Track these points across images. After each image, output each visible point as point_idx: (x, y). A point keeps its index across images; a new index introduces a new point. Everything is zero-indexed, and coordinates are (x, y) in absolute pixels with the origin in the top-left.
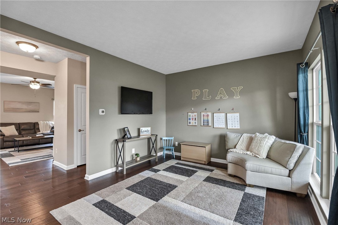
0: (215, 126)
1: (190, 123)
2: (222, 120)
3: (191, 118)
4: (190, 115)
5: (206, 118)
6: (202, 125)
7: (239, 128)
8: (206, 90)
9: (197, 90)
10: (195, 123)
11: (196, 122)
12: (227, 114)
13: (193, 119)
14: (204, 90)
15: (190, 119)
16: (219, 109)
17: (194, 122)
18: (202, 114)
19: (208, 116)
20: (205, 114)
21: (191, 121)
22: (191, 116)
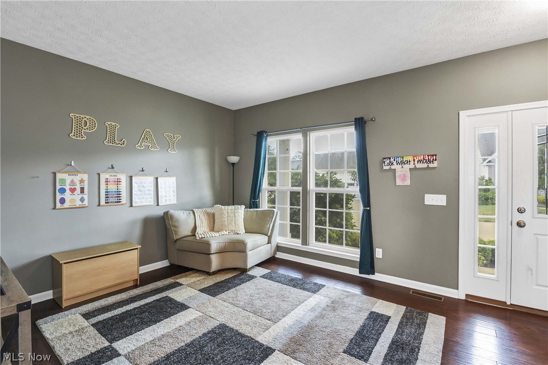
0: (136, 203)
1: (63, 201)
2: (149, 190)
3: (67, 188)
4: (63, 181)
5: (112, 187)
6: (103, 202)
7: (175, 202)
8: (113, 124)
9: (88, 117)
10: (82, 200)
11: (86, 197)
12: (157, 178)
13: (73, 190)
14: (109, 123)
15: (63, 191)
16: (143, 168)
17: (77, 196)
18: (103, 177)
19: (118, 182)
20: (111, 179)
21: (67, 195)
22: (68, 182)
